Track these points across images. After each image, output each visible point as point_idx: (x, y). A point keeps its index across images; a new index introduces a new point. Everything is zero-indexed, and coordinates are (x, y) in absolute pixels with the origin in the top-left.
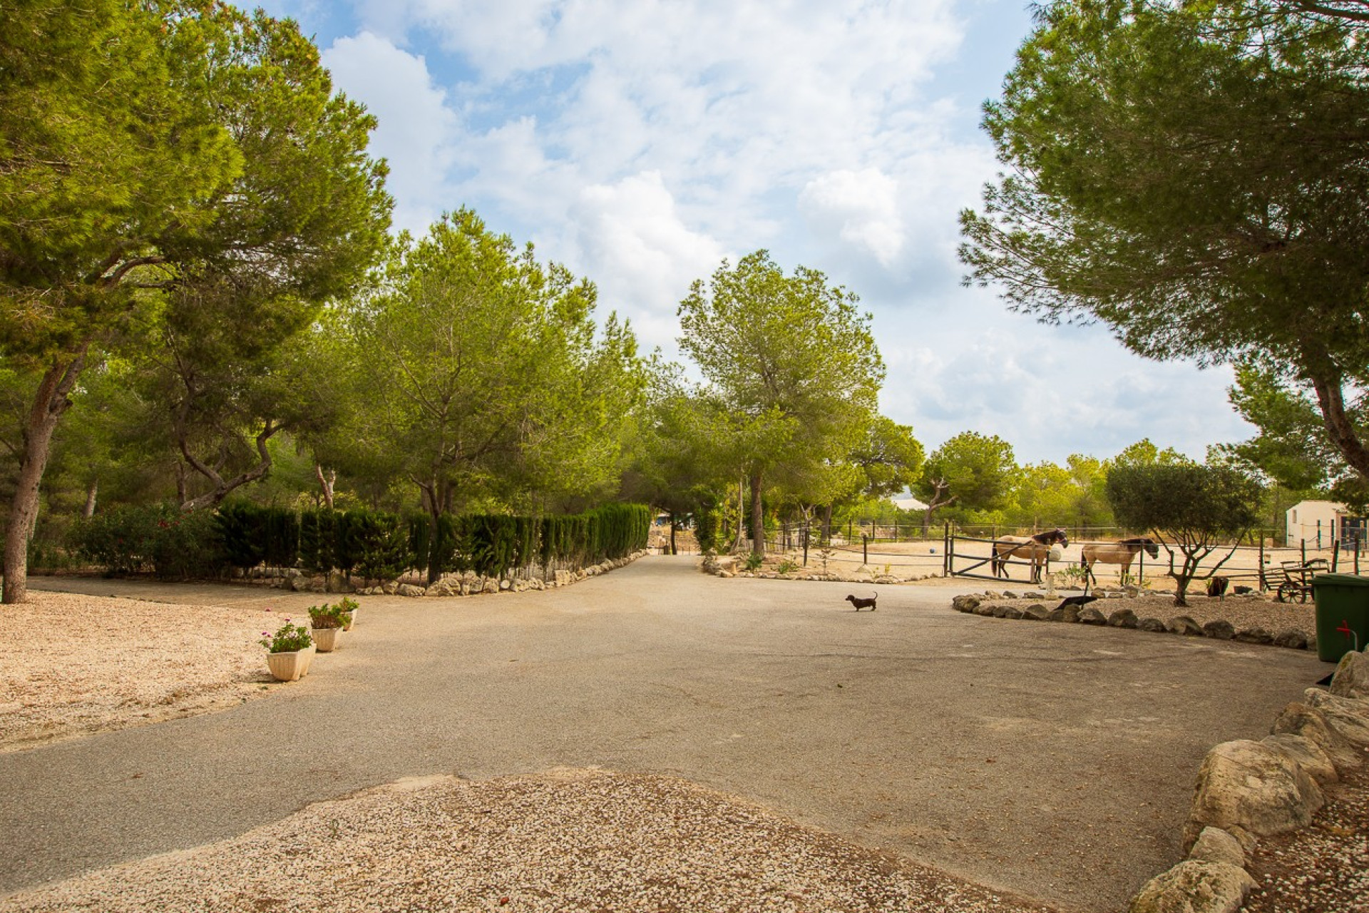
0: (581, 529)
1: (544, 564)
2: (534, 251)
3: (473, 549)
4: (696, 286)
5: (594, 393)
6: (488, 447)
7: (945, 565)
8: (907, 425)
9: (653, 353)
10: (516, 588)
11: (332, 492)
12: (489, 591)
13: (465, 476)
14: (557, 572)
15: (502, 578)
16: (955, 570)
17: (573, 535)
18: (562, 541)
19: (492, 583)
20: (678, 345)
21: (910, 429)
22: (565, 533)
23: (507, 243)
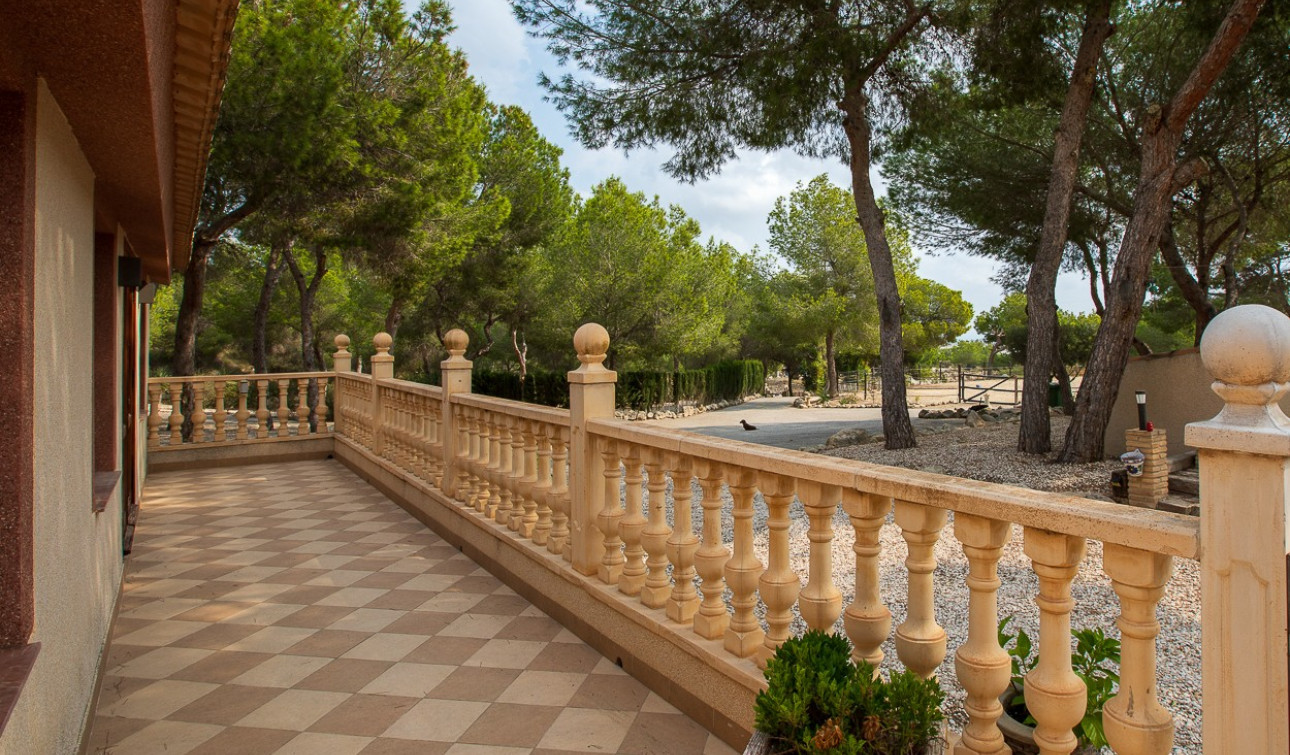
0: (701, 378)
1: (675, 400)
2: (660, 200)
3: (629, 394)
4: (779, 202)
5: (702, 290)
6: (635, 329)
7: (959, 395)
8: (957, 290)
9: (753, 249)
10: (657, 417)
11: (525, 360)
12: (640, 419)
13: (622, 347)
14: (684, 408)
15: (648, 412)
16: (966, 397)
17: (695, 384)
18: (687, 387)
19: (642, 414)
20: (769, 245)
21: (959, 293)
22: (689, 382)
23: (641, 197)
